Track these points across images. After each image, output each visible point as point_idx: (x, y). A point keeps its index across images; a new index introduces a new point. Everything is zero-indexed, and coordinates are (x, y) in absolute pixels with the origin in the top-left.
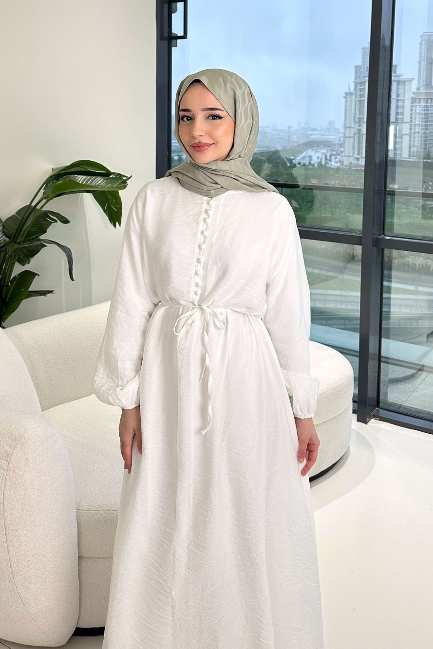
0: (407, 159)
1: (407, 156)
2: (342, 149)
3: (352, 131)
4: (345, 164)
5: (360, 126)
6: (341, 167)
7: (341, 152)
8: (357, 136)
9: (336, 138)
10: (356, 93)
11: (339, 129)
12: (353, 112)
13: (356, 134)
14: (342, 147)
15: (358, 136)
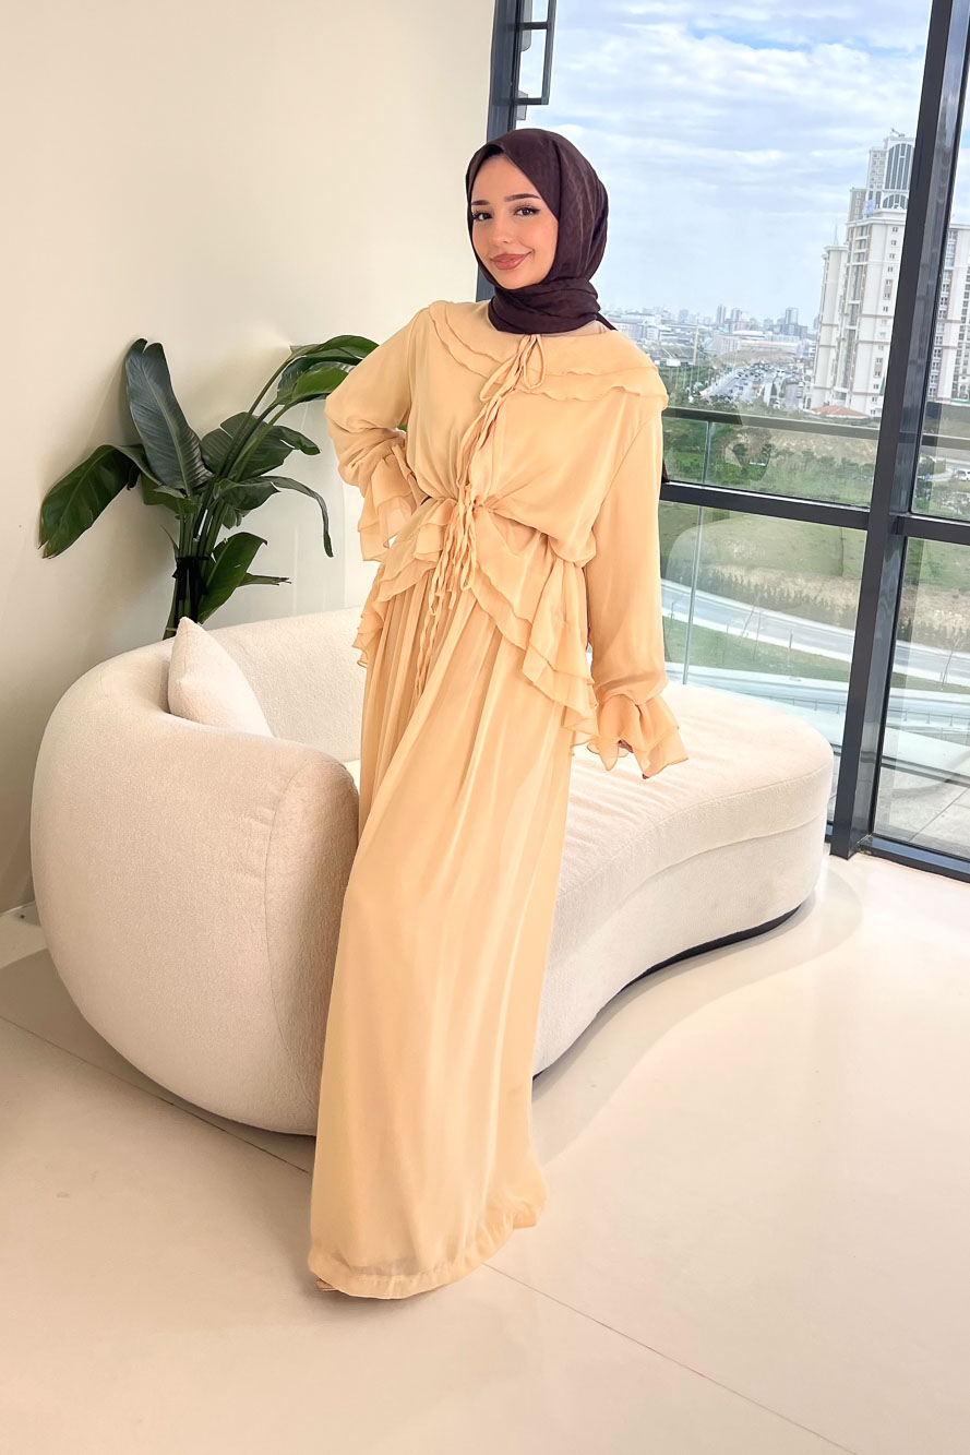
0: (948, 403)
1: (949, 396)
2: (809, 372)
3: (836, 334)
4: (812, 407)
5: (852, 324)
6: (805, 410)
7: (808, 378)
8: (844, 345)
9: (799, 347)
10: (850, 249)
11: (805, 328)
12: (841, 291)
13: (844, 339)
14: (812, 368)
15: (846, 344)
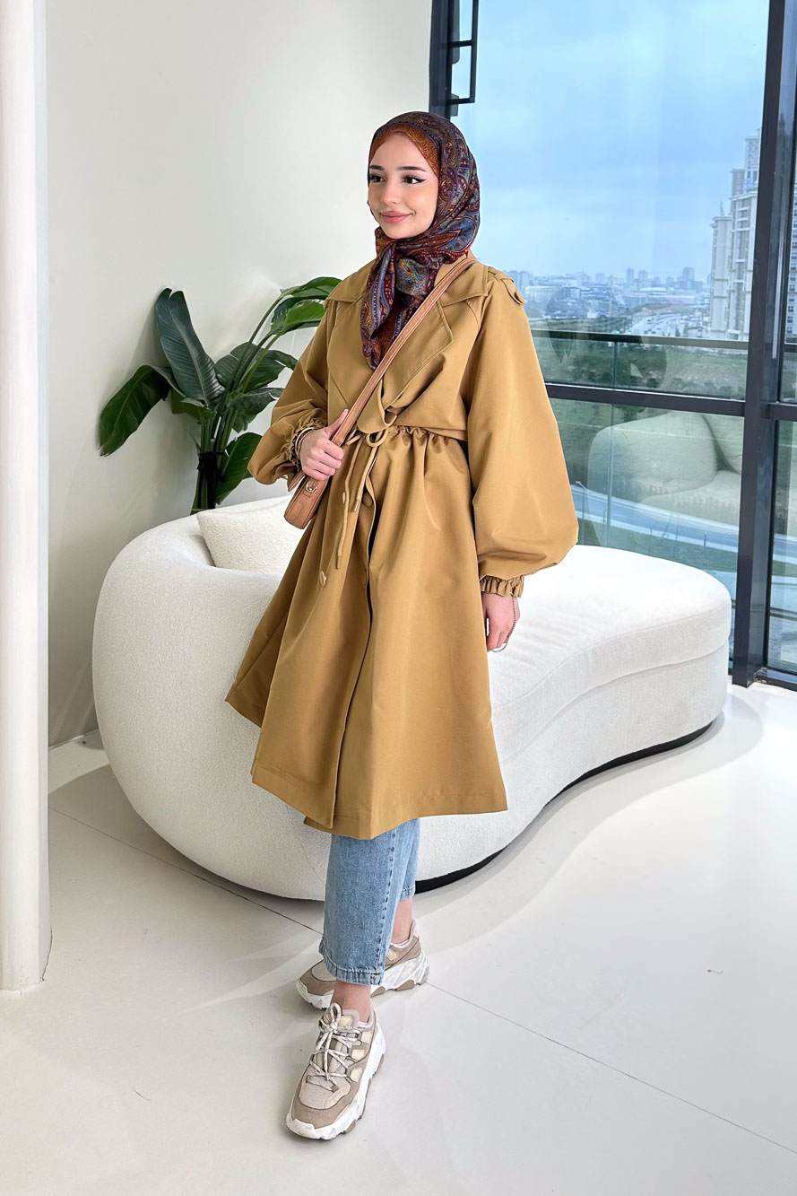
2: (706, 319)
3: (727, 287)
5: (740, 277)
7: (706, 324)
8: (733, 296)
9: (696, 299)
10: (734, 218)
11: (701, 283)
12: (728, 253)
13: (733, 291)
14: (708, 315)
15: (736, 295)
